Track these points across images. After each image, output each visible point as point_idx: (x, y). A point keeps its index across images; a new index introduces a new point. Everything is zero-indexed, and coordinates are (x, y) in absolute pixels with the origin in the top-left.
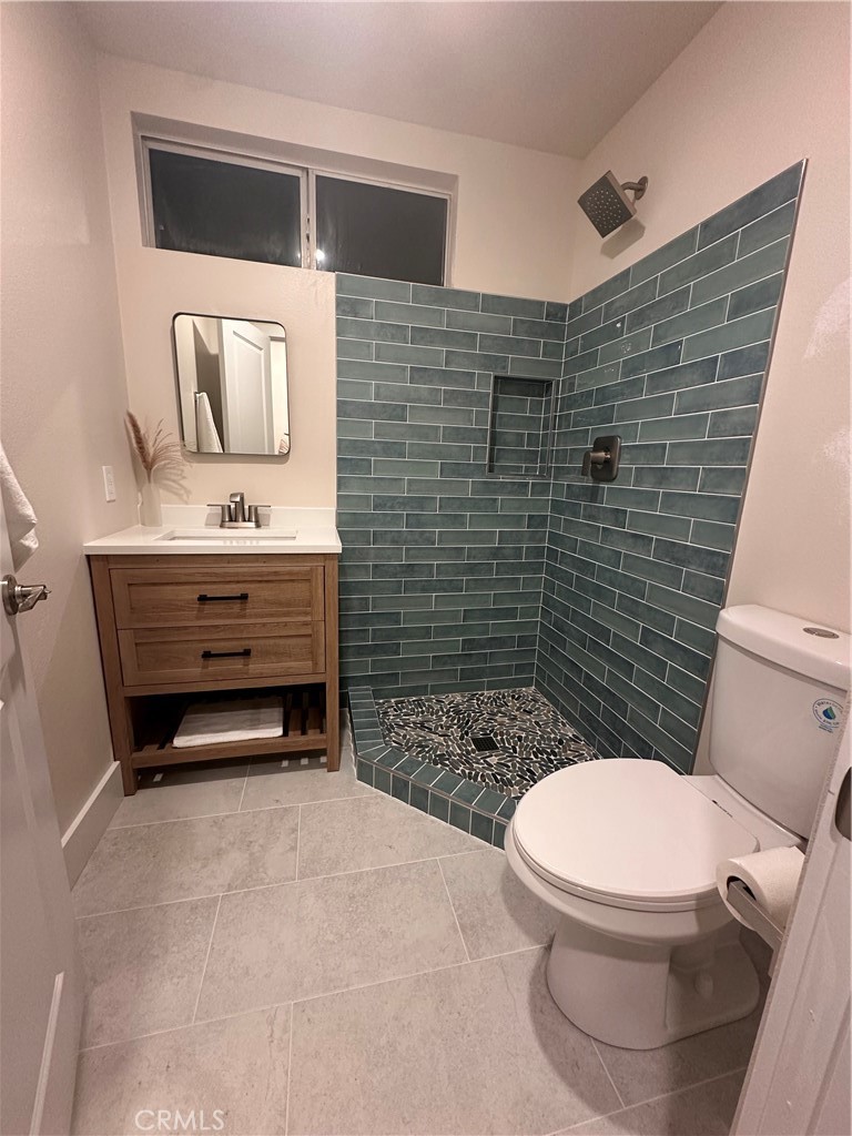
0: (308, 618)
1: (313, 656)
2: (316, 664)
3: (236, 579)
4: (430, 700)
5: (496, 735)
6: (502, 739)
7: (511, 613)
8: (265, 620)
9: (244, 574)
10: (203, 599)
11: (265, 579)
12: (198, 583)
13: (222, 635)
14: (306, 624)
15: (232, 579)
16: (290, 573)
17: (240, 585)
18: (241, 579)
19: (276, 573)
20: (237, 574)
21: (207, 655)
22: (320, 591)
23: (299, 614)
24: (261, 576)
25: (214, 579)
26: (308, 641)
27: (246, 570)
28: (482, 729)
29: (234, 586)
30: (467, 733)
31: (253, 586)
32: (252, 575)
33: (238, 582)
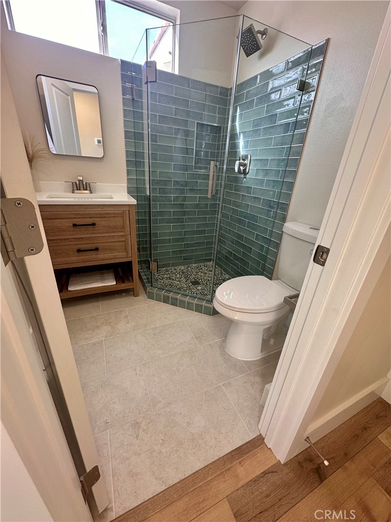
0: (123, 234)
1: (126, 250)
2: (127, 253)
3: (89, 216)
4: (171, 269)
5: (199, 280)
6: (202, 281)
7: (204, 232)
8: (104, 235)
9: (92, 214)
10: (75, 225)
11: (103, 216)
12: (72, 218)
13: (85, 242)
14: (122, 236)
15: (87, 216)
16: (114, 214)
17: (92, 219)
18: (91, 216)
19: (108, 213)
20: (90, 214)
21: (79, 251)
22: (128, 222)
23: (119, 232)
24: (100, 215)
25: (79, 216)
26: (124, 243)
27: (93, 212)
28: (193, 278)
29: (88, 219)
30: (188, 280)
31: (98, 219)
32: (97, 214)
33: (90, 218)
